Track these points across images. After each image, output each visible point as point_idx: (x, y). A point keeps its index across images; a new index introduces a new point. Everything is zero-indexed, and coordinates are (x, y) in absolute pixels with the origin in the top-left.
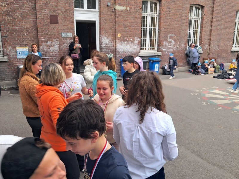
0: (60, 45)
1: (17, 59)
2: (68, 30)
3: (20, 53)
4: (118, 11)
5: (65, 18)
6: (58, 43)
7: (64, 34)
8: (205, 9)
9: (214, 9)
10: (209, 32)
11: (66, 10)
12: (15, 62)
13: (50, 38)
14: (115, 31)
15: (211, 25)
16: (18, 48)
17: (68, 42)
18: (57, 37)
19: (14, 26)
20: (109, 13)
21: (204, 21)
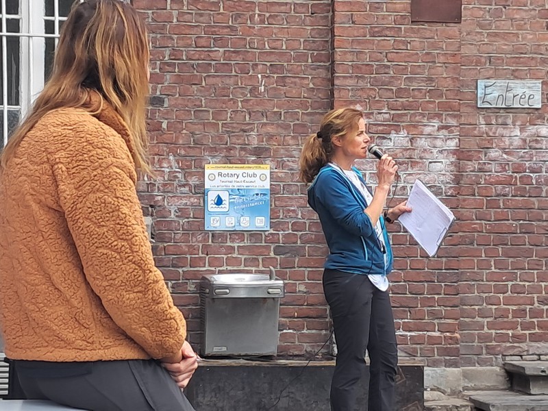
0: (461, 155)
1: (200, 238)
2: (517, 61)
3: (219, 201)
6: (452, 144)
7: (491, 91)
12: (192, 249)
13: (406, 113)
16: (216, 172)
17: (517, 142)
18: (447, 107)
19: (203, 42)
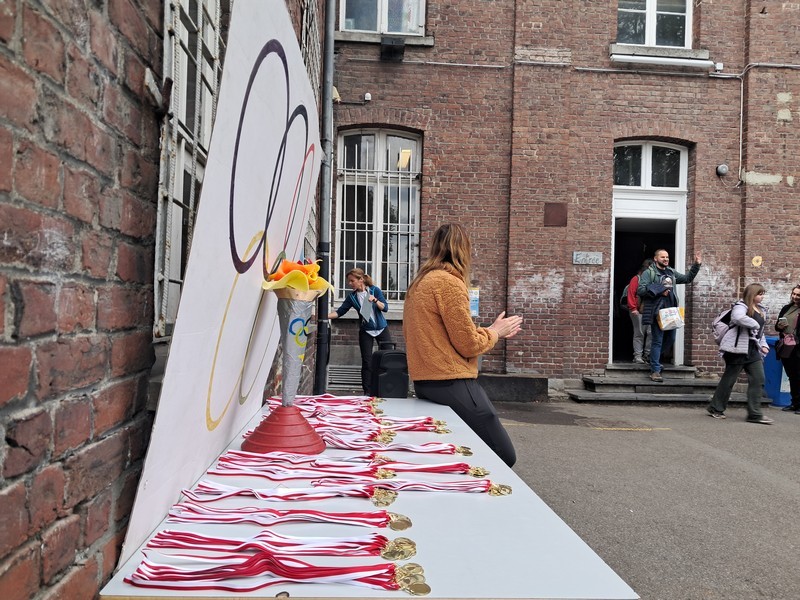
0: (565, 285)
2: (591, 243)
4: (756, 188)
5: (585, 211)
6: (562, 280)
7: (580, 257)
11: (591, 190)
13: (541, 266)
14: (743, 248)
17: (591, 279)
18: (559, 264)
20: (723, 195)
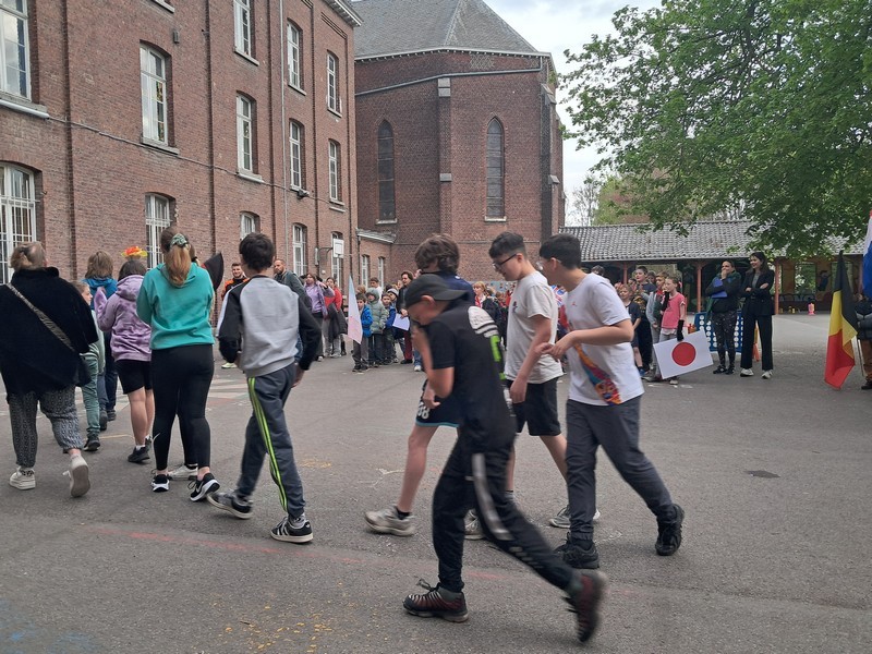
8: (45, 180)
9: (75, 183)
10: (66, 245)
15: (72, 226)
21: (46, 213)
